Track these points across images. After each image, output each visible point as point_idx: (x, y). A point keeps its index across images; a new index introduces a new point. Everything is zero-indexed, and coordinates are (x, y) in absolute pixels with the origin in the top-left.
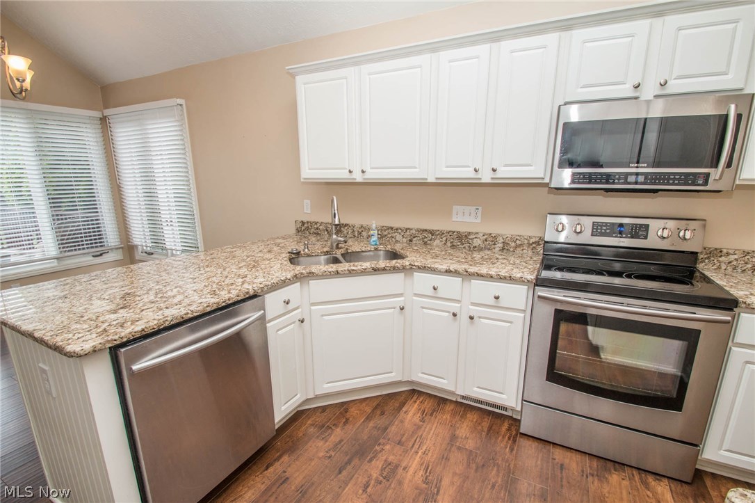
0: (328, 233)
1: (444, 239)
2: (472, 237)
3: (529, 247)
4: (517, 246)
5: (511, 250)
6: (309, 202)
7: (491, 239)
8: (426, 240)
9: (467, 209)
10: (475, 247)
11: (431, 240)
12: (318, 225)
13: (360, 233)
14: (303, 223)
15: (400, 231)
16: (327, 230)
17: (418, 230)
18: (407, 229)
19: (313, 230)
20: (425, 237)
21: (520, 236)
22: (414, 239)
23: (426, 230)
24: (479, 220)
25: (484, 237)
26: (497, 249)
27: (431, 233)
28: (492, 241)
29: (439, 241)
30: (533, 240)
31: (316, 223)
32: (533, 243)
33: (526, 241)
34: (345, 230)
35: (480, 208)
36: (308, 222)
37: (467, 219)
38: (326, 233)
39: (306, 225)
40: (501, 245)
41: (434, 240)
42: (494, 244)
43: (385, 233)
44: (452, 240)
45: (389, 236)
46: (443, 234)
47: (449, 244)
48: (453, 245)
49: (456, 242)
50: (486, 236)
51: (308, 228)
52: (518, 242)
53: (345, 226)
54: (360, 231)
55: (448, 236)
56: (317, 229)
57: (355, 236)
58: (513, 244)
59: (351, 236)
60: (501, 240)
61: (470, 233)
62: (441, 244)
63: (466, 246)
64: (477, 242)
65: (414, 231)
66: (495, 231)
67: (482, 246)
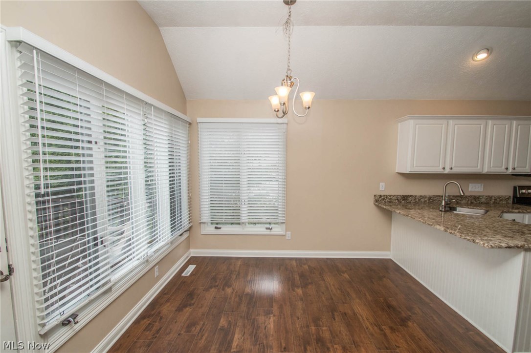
0: (398, 201)
1: (468, 200)
2: (481, 198)
3: (505, 200)
5: (498, 202)
6: (384, 184)
7: (489, 198)
9: (476, 185)
10: (482, 202)
12: (392, 197)
13: (419, 200)
14: (381, 196)
17: (453, 196)
19: (387, 200)
21: (502, 196)
24: (482, 190)
27: (461, 197)
30: (507, 197)
31: (390, 196)
32: (508, 199)
33: (504, 198)
34: (410, 199)
35: (483, 184)
37: (477, 190)
39: (383, 197)
40: (493, 201)
41: (462, 200)
42: (491, 200)
43: (435, 199)
44: (471, 200)
46: (466, 197)
47: (469, 202)
49: (474, 201)
50: (487, 197)
51: (384, 199)
52: (501, 199)
53: (410, 197)
54: (420, 198)
55: (470, 198)
56: (391, 199)
58: (498, 200)
60: (493, 198)
61: (480, 196)
62: (465, 202)
63: (478, 202)
64: (483, 200)
65: (451, 197)
66: (491, 194)
67: (485, 201)
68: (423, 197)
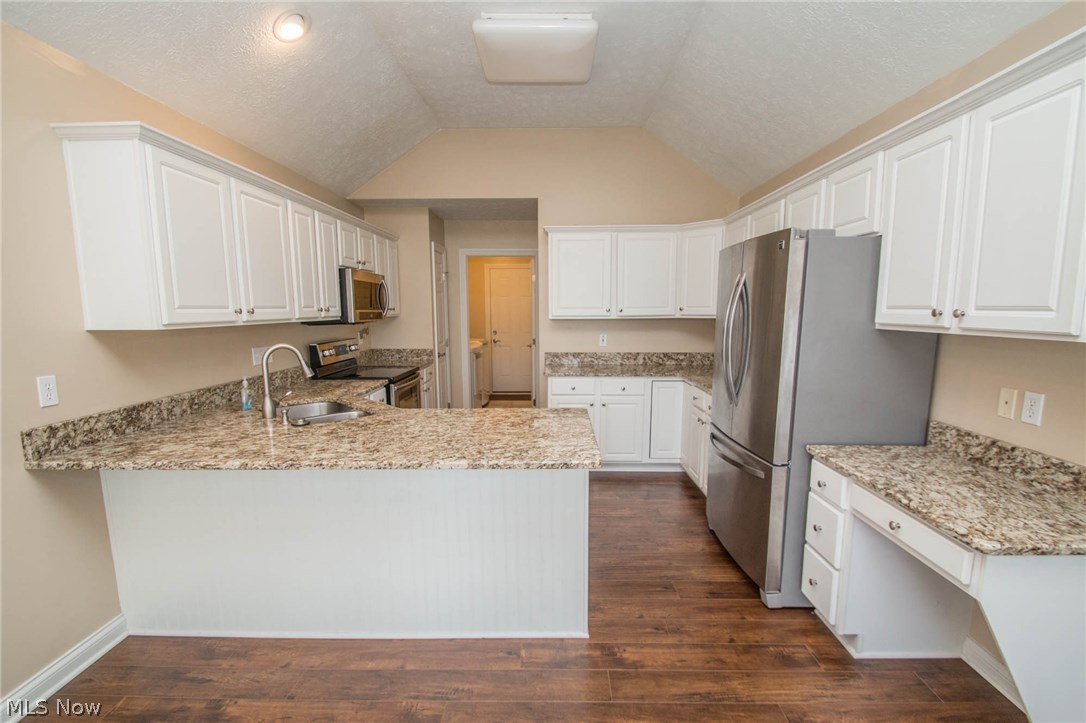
0: (115, 430)
6: (48, 379)
12: (93, 421)
13: (170, 412)
14: (52, 430)
15: (218, 390)
16: (113, 427)
18: (225, 386)
19: (80, 438)
31: (87, 421)
34: (145, 415)
36: (65, 425)
38: (111, 432)
39: (60, 433)
43: (203, 399)
45: (208, 402)
51: (67, 438)
53: (146, 407)
54: (170, 407)
56: (90, 431)
57: (163, 419)
59: (156, 421)
68: (177, 401)
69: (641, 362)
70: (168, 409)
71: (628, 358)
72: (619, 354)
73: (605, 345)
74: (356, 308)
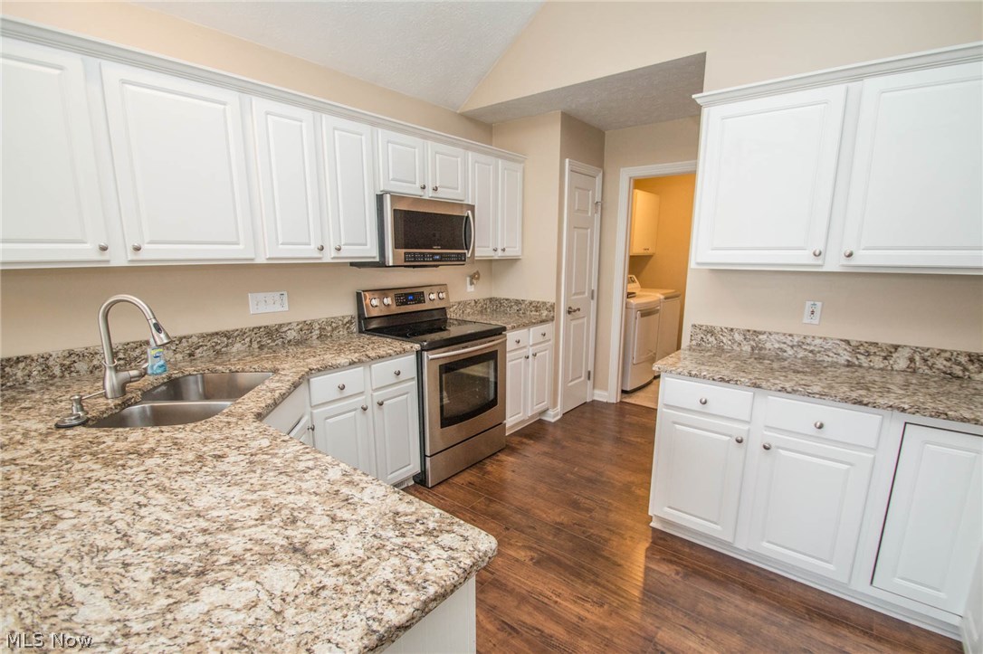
1: (248, 339)
2: (284, 329)
3: (343, 328)
4: (334, 329)
5: (329, 334)
7: (306, 327)
8: (218, 347)
9: (270, 296)
10: (290, 341)
11: (227, 346)
17: (202, 336)
18: (180, 339)
20: (217, 344)
21: (334, 318)
22: (198, 351)
23: (217, 334)
24: (286, 308)
25: (299, 327)
26: (315, 337)
27: (226, 336)
28: (308, 330)
29: (239, 345)
30: (346, 320)
32: (347, 323)
33: (341, 323)
35: (285, 293)
37: (271, 308)
40: (318, 332)
41: (233, 344)
42: (311, 332)
44: (259, 339)
46: (245, 333)
47: (255, 345)
48: (262, 345)
49: (266, 341)
50: (300, 326)
52: (334, 325)
54: (67, 362)
55: (253, 335)
58: (329, 328)
60: (316, 326)
61: (281, 326)
62: (243, 348)
63: (279, 342)
64: (292, 335)
65: (195, 339)
66: (309, 317)
67: (298, 337)
68: (81, 356)
69: (902, 364)
70: (62, 365)
71: (868, 354)
72: (848, 342)
73: (816, 321)
74: (397, 246)
